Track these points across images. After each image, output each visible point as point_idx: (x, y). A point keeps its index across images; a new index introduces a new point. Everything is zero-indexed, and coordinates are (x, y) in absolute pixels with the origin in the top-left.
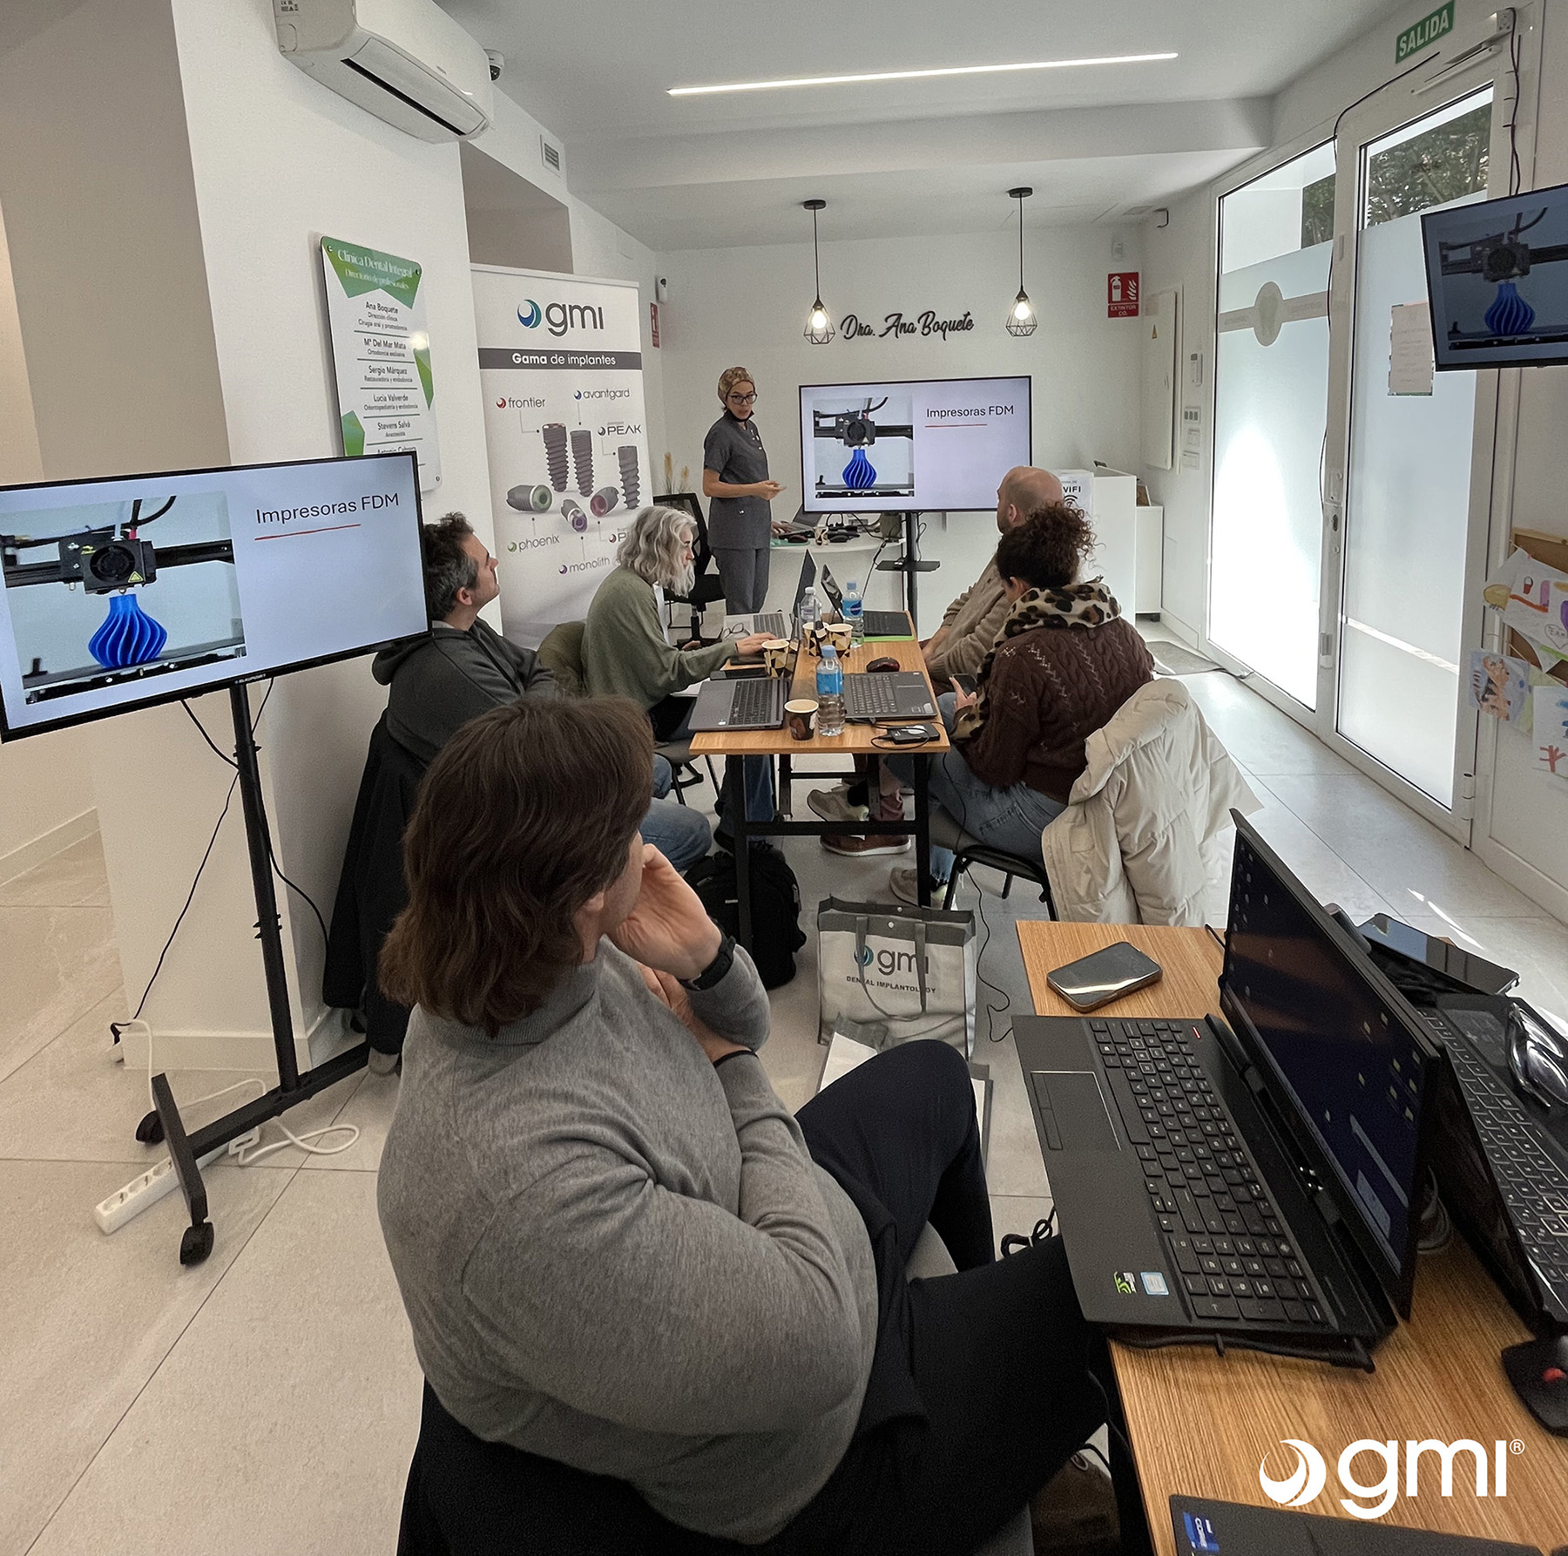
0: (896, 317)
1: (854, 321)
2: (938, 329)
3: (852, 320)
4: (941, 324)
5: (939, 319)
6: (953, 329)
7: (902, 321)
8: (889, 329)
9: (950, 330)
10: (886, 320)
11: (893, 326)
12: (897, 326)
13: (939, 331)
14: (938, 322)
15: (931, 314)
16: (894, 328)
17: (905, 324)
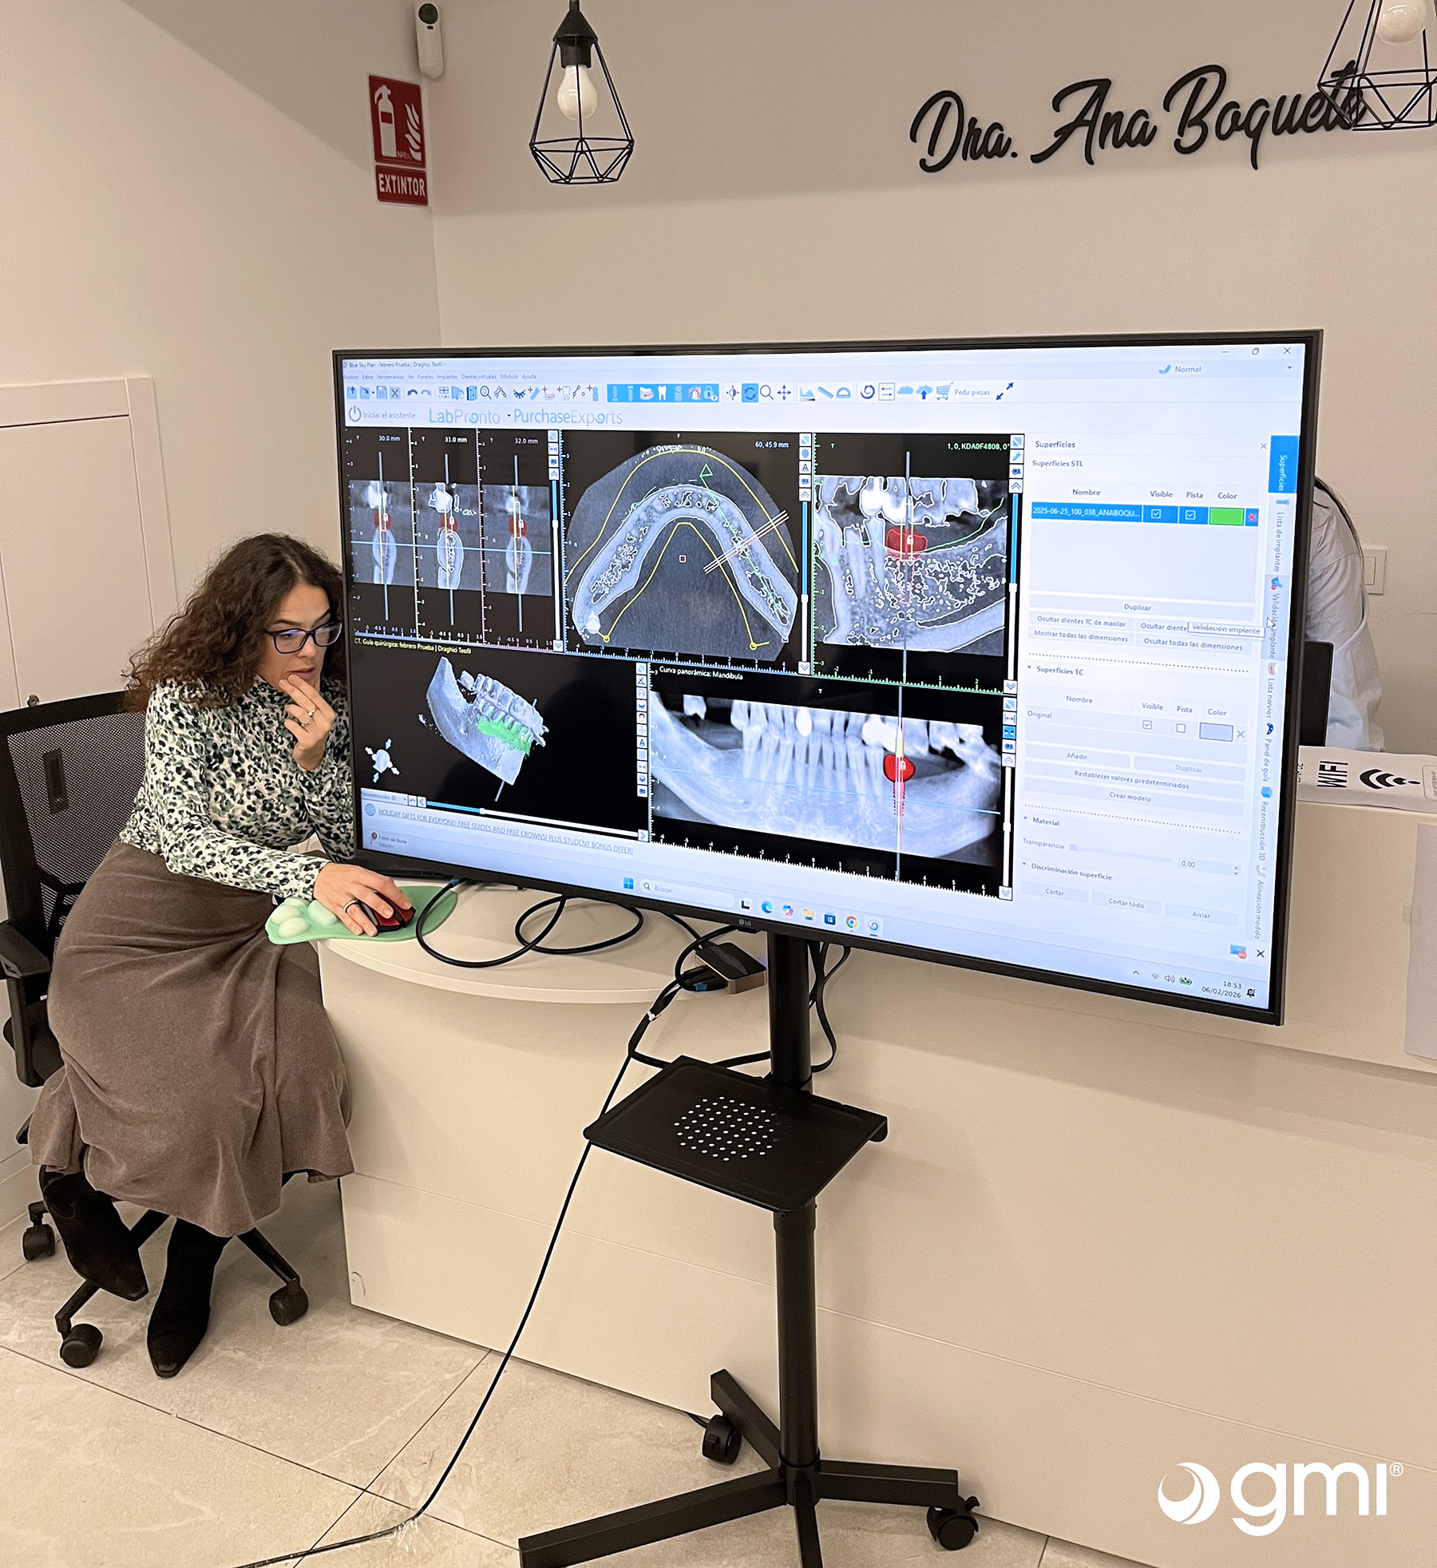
0: (1090, 91)
1: (954, 109)
2: (1235, 127)
3: (947, 106)
4: (1244, 110)
5: (1243, 93)
6: (1290, 127)
7: (1110, 106)
8: (1064, 134)
9: (1277, 131)
10: (1056, 105)
11: (1079, 121)
12: (1092, 125)
13: (1240, 137)
14: (1234, 105)
15: (1213, 79)
16: (1081, 133)
17: (1120, 115)
